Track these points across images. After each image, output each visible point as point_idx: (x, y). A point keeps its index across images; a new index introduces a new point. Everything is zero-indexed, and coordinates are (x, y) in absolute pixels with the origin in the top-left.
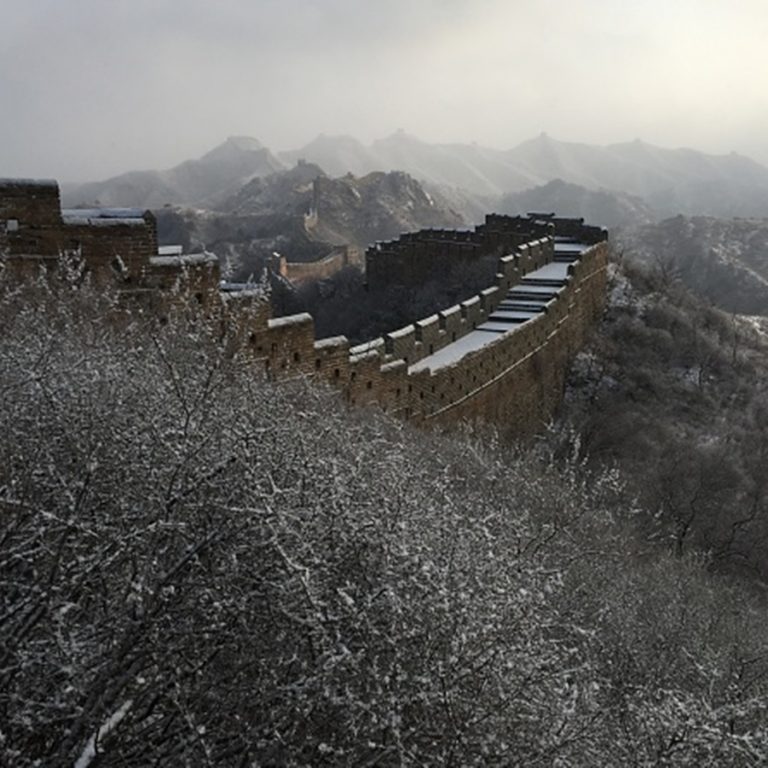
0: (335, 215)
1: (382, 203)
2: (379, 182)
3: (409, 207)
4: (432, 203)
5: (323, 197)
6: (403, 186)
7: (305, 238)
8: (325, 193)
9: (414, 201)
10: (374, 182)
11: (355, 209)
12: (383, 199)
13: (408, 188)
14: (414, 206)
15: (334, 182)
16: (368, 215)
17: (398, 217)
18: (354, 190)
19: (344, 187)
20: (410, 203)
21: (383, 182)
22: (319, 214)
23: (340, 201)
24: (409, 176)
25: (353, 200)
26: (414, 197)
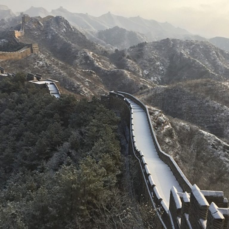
0: (32, 32)
1: (52, 28)
2: (51, 20)
3: (64, 31)
4: (73, 30)
5: (26, 24)
6: (61, 22)
7: (15, 40)
8: (27, 23)
9: (66, 28)
10: (49, 20)
11: (41, 30)
12: (53, 27)
13: (63, 23)
14: (66, 30)
15: (32, 19)
16: (46, 33)
17: (59, 35)
18: (40, 22)
19: (36, 21)
20: (64, 29)
21: (53, 20)
22: (25, 31)
23: (34, 26)
24: (64, 18)
25: (40, 26)
26: (66, 27)
